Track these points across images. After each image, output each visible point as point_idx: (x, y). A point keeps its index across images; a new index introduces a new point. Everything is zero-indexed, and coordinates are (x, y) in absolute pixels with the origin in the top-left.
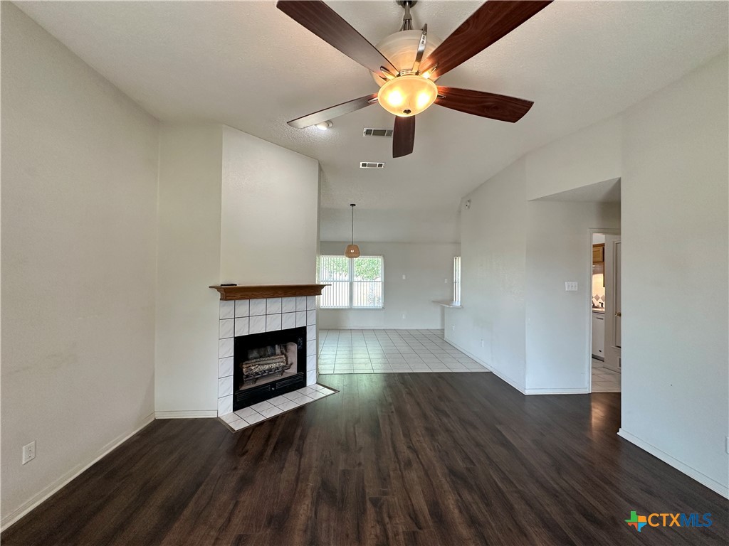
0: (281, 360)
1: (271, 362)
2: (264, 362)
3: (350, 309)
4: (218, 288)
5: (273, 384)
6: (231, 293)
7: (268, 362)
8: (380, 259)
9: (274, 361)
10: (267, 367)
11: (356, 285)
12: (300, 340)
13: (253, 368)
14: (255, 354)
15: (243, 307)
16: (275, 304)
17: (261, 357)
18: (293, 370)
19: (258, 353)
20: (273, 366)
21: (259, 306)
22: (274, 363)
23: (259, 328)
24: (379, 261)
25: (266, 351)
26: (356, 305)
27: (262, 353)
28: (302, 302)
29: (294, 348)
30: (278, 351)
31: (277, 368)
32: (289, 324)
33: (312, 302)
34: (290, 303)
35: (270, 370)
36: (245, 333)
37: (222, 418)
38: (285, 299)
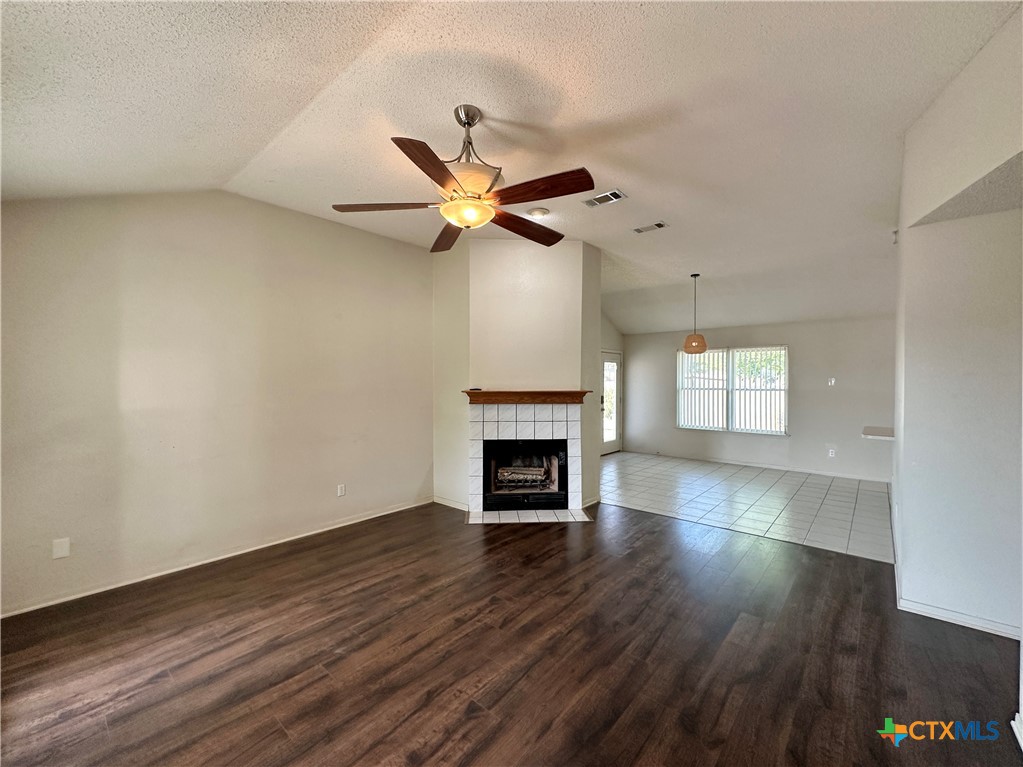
0: (539, 473)
1: (527, 473)
2: (520, 472)
3: (728, 432)
4: (468, 393)
5: (525, 495)
6: (477, 397)
7: (525, 472)
8: (783, 352)
9: (530, 473)
10: (521, 477)
12: (561, 454)
13: (506, 475)
14: (519, 463)
15: (492, 411)
16: (527, 411)
17: (525, 467)
18: (555, 488)
19: (523, 462)
20: (529, 477)
21: (508, 411)
22: (534, 474)
23: (508, 434)
24: (779, 356)
25: (531, 461)
26: (743, 428)
27: (527, 463)
28: (560, 411)
29: (555, 462)
30: (545, 465)
31: (534, 481)
32: (544, 434)
33: (574, 411)
34: (545, 411)
35: (526, 481)
36: (494, 438)
37: (471, 515)
38: (538, 406)
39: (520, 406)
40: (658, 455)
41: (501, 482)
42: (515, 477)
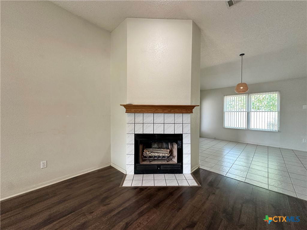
0: (166, 152)
1: (160, 152)
2: (156, 151)
4: (125, 106)
5: (159, 166)
6: (131, 109)
7: (159, 152)
8: (276, 95)
9: (162, 152)
10: (156, 154)
11: (252, 114)
12: (179, 142)
13: (148, 153)
14: (156, 146)
15: (139, 117)
16: (160, 117)
17: (159, 148)
18: (175, 160)
19: (158, 145)
20: (161, 155)
21: (149, 117)
23: (149, 130)
26: (253, 127)
27: (160, 146)
28: (179, 117)
29: (176, 146)
30: (170, 147)
31: (164, 157)
32: (169, 131)
33: (187, 118)
34: (170, 118)
35: (159, 157)
36: (141, 132)
37: (127, 176)
38: (166, 115)
39: (156, 115)
40: (215, 139)
41: (145, 157)
42: (153, 154)
